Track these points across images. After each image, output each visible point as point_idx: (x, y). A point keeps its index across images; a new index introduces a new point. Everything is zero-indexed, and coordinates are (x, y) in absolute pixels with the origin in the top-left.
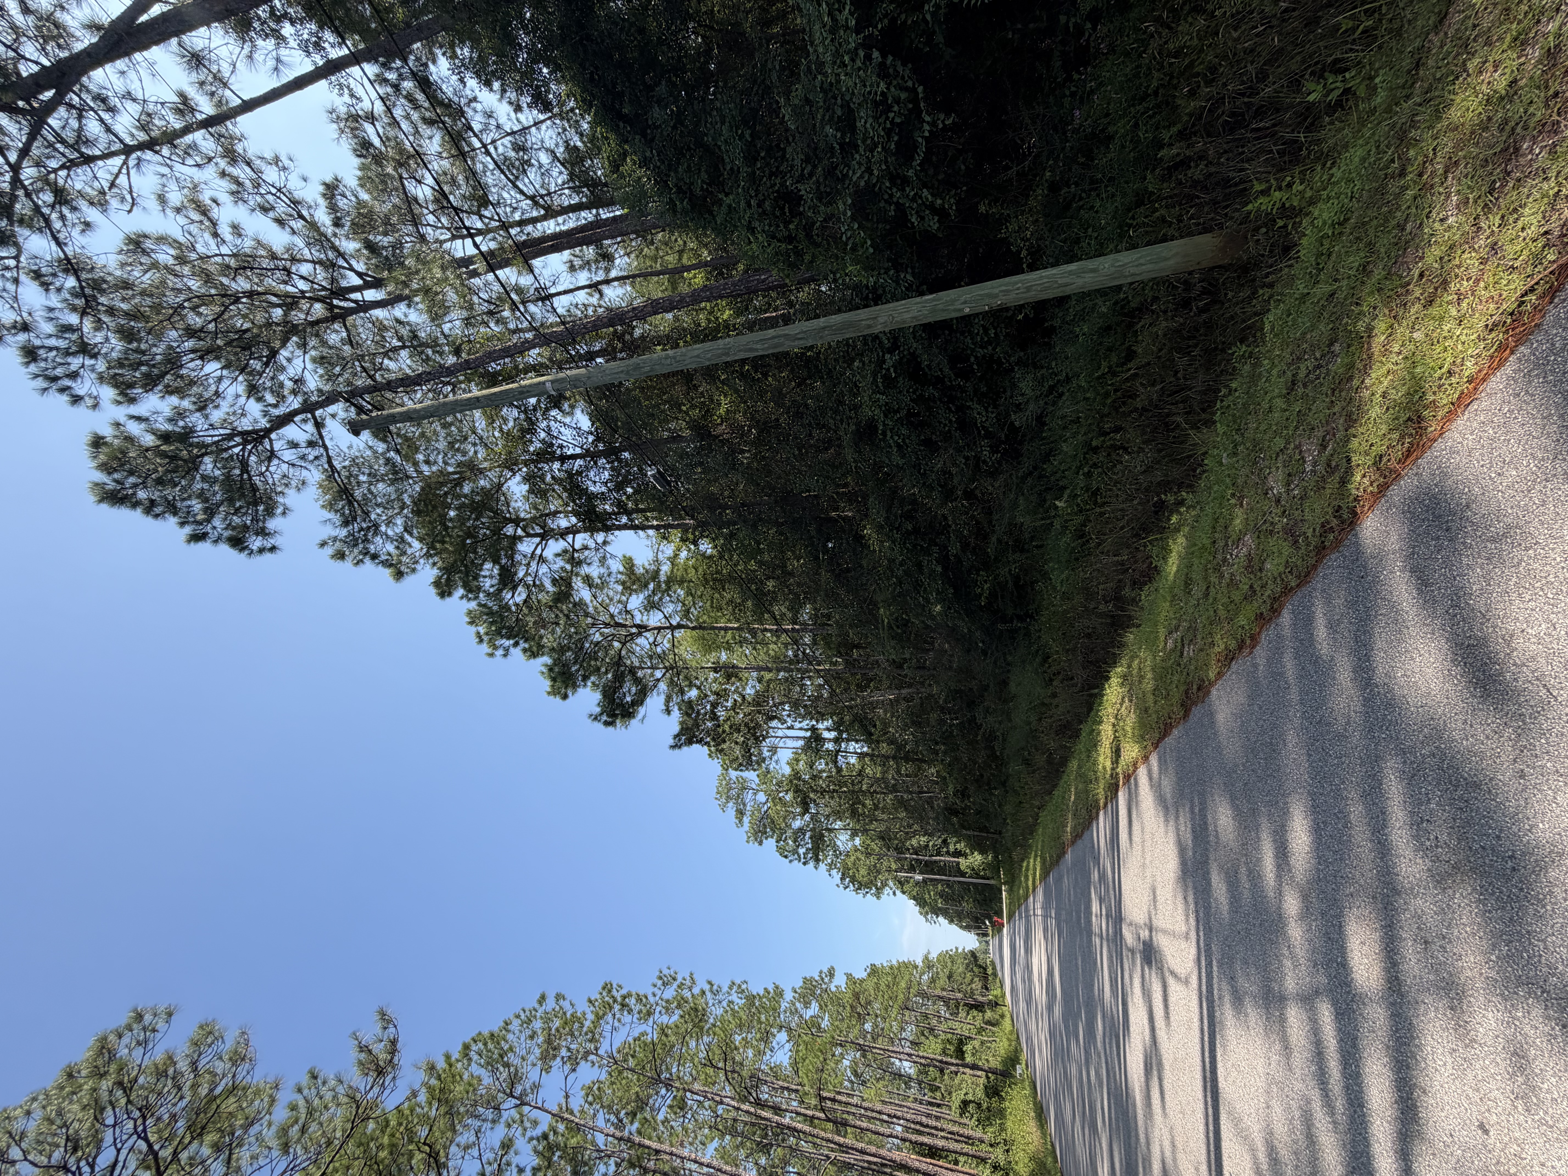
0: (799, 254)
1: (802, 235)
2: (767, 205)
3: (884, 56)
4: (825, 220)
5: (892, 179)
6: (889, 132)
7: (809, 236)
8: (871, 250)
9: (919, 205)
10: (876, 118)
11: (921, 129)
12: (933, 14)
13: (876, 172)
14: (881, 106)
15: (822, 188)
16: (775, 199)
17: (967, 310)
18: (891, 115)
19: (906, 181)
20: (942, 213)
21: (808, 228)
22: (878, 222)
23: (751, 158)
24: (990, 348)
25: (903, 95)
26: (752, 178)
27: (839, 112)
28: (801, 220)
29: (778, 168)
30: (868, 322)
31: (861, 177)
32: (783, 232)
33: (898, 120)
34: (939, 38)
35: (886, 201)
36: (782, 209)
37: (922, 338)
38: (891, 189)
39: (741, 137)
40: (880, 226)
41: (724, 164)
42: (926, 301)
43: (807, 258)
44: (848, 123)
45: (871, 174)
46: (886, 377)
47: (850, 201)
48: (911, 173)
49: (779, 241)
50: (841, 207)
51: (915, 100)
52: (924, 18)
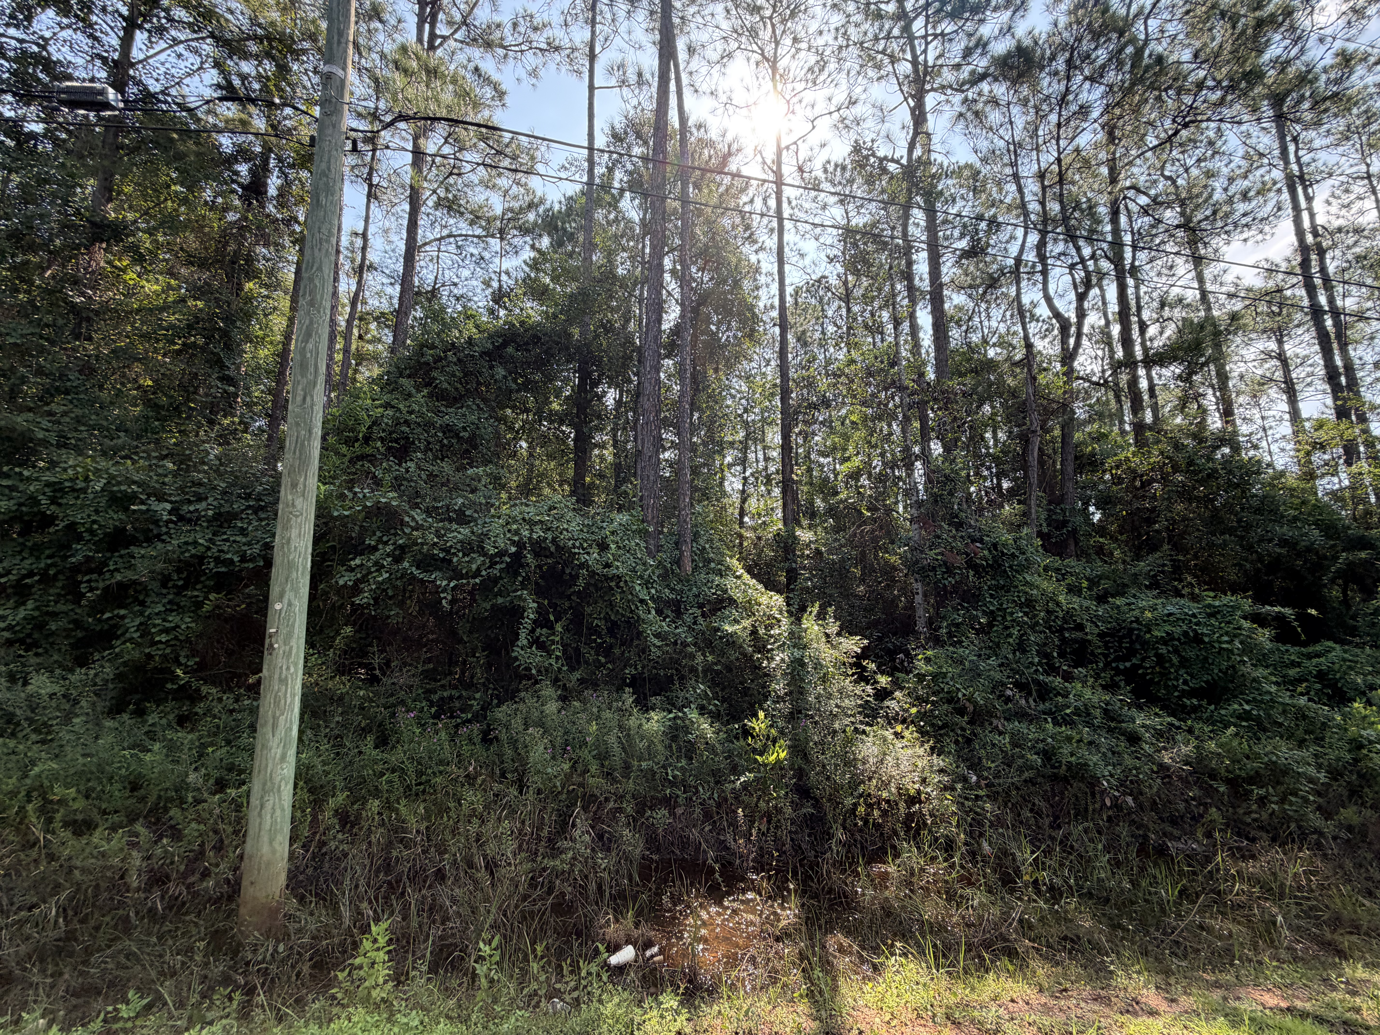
0: (349, 442)
1: (368, 450)
2: (405, 429)
3: (510, 555)
4: (375, 477)
5: (402, 548)
6: (447, 550)
7: (362, 457)
8: (336, 514)
9: (369, 568)
10: (461, 541)
11: (443, 579)
12: (520, 596)
13: (415, 533)
14: (468, 548)
15: (405, 483)
16: (407, 438)
17: (278, 606)
18: (460, 554)
19: (398, 560)
20: (356, 589)
21: (371, 458)
22: (361, 526)
23: (448, 429)
24: (136, 635)
25: (474, 567)
26: (429, 425)
27: (467, 513)
28: (380, 453)
29: (431, 450)
30: (301, 486)
31: (414, 519)
32: (377, 433)
33: (455, 560)
34: (500, 600)
35: (381, 538)
36: (396, 441)
37: (183, 553)
38: (394, 544)
39: (464, 429)
40: (357, 528)
41: (446, 407)
42: (305, 558)
43: (344, 449)
44: (462, 519)
45: (413, 529)
46: (133, 498)
47: (394, 503)
48: (406, 564)
49: (369, 427)
50: (391, 495)
51: (466, 576)
52: (517, 590)
